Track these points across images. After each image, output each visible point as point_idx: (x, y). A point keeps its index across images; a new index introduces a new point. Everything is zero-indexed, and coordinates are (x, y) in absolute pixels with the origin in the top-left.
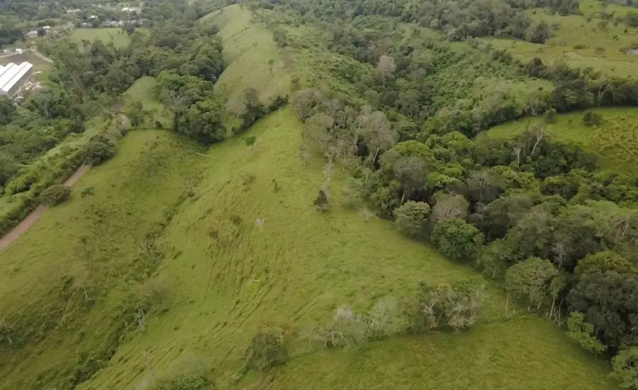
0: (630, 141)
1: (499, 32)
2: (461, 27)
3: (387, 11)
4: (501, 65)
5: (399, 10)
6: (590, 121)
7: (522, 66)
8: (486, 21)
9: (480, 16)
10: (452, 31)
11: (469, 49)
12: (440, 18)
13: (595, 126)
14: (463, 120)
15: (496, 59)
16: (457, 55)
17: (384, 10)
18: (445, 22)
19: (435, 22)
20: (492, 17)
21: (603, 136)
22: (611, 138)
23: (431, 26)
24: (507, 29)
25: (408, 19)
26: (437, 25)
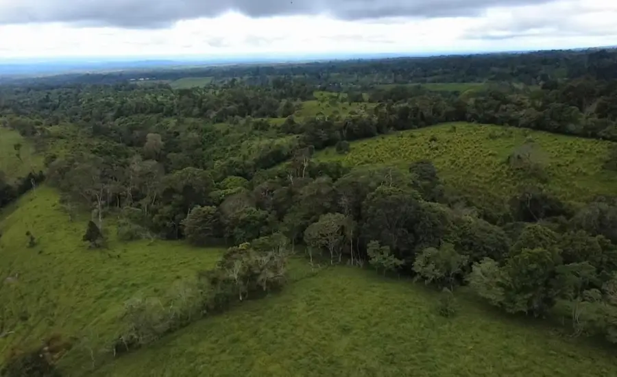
0: (374, 156)
1: (255, 112)
2: (221, 110)
3: (149, 110)
4: (261, 132)
5: (160, 107)
6: (342, 150)
7: (279, 128)
8: (242, 104)
9: (236, 102)
10: (213, 114)
11: (232, 126)
12: (200, 106)
13: (346, 152)
14: (237, 166)
15: (256, 129)
16: (222, 132)
17: (146, 109)
18: (205, 110)
19: (196, 110)
20: (246, 101)
23: (194, 114)
24: (260, 109)
25: (170, 113)
26: (198, 112)
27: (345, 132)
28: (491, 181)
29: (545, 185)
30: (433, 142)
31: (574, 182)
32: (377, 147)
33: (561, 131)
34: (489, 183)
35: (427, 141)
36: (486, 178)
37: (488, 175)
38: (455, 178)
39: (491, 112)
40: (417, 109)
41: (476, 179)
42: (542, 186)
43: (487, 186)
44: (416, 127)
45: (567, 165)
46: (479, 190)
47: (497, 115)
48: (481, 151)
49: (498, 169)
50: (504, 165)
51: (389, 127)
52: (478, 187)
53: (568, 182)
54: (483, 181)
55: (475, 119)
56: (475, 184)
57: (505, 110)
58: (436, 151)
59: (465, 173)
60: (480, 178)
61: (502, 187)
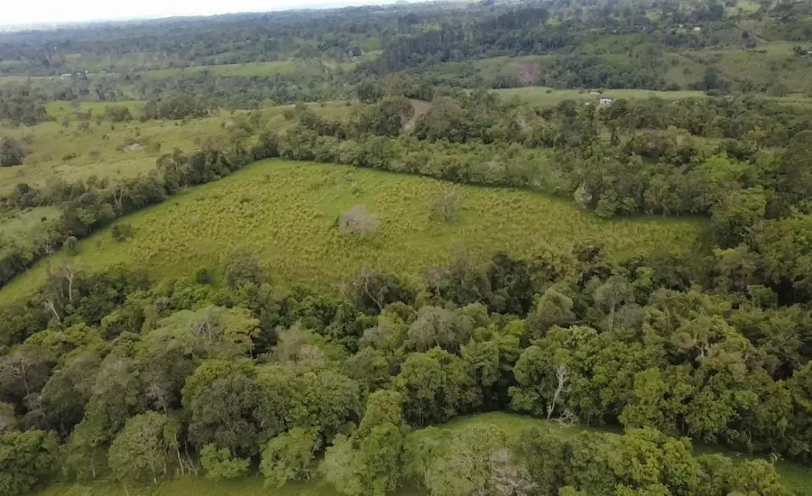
0: (171, 240)
6: (120, 236)
13: (128, 239)
21: (143, 246)
22: (152, 245)
27: (119, 204)
28: (322, 255)
29: (379, 251)
30: (245, 204)
31: (407, 244)
32: (172, 223)
33: (384, 168)
34: (321, 259)
35: (237, 203)
36: (317, 252)
37: (318, 248)
38: (281, 258)
39: (307, 146)
40: (216, 153)
41: (306, 256)
42: (376, 254)
43: (319, 264)
44: (219, 176)
45: (397, 221)
46: (312, 271)
47: (314, 152)
48: (305, 212)
49: (328, 239)
50: (333, 230)
51: (181, 184)
52: (308, 267)
53: (401, 244)
54: (312, 257)
55: (290, 156)
56: (306, 263)
57: (322, 143)
58: (252, 220)
59: (292, 250)
60: (310, 253)
61: (335, 261)
